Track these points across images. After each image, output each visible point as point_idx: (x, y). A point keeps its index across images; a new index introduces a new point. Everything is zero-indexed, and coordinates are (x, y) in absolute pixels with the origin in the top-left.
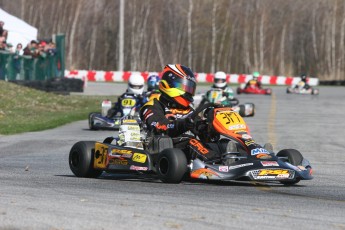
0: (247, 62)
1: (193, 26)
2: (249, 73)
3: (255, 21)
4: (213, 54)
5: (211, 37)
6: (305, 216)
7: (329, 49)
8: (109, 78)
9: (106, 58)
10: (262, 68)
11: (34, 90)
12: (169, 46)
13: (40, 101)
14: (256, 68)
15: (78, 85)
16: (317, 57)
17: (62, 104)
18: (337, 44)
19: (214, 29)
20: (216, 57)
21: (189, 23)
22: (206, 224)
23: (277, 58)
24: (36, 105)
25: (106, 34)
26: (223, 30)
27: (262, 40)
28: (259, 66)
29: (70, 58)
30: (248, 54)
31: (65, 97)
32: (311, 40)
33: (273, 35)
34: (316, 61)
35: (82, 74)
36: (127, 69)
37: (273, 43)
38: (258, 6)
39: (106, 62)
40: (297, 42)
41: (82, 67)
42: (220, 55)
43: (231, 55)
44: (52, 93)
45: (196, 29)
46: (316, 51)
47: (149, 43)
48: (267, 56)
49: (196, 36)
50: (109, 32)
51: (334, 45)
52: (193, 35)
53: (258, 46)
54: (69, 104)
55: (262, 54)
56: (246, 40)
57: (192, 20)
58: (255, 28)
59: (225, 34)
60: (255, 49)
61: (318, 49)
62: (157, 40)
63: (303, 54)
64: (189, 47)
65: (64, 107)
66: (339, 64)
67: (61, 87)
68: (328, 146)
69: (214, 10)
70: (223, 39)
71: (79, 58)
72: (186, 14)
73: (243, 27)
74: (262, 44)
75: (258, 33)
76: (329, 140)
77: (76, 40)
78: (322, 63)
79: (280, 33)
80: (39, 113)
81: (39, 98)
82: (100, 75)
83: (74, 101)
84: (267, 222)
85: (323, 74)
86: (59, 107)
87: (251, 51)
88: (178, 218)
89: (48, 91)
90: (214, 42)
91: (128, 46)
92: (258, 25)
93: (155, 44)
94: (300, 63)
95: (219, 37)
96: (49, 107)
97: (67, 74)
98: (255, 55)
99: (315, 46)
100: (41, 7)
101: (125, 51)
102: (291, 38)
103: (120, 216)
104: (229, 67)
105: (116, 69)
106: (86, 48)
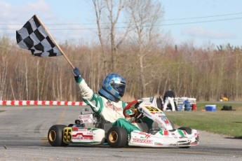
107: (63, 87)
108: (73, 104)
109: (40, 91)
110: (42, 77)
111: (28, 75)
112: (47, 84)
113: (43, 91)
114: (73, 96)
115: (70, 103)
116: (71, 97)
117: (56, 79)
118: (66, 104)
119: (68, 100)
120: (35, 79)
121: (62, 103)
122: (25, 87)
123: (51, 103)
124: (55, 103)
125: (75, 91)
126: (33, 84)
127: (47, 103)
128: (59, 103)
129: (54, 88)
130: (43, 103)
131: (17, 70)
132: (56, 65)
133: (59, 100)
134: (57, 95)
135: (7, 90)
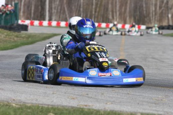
0: (110, 17)
2: (111, 23)
4: (93, 13)
5: (92, 4)
6: (138, 94)
7: (151, 11)
8: (41, 24)
9: (39, 14)
10: (118, 20)
11: (3, 30)
12: (71, 9)
13: (6, 35)
14: (115, 20)
15: (25, 28)
16: (145, 15)
17: (17, 37)
18: (156, 9)
20: (95, 14)
22: (89, 97)
23: (126, 15)
24: (4, 37)
25: (40, 2)
26: (98, 1)
27: (118, 6)
29: (21, 14)
30: (111, 13)
31: (18, 34)
32: (142, 6)
33: (123, 4)
34: (145, 17)
35: (27, 22)
36: (50, 20)
37: (123, 8)
39: (39, 16)
40: (136, 7)
41: (27, 19)
42: (97, 14)
43: (102, 13)
44: (12, 32)
46: (145, 12)
47: (61, 7)
48: (120, 14)
49: (85, 4)
51: (154, 9)
52: (83, 3)
53: (116, 9)
54: (21, 37)
55: (118, 13)
56: (110, 6)
59: (99, 3)
60: (114, 10)
61: (146, 11)
62: (65, 6)
63: (138, 13)
64: (81, 9)
65: (18, 39)
66: (156, 19)
67: (16, 28)
68: (150, 59)
70: (98, 6)
71: (26, 14)
74: (118, 8)
75: (116, 3)
76: (151, 57)
77: (24, 5)
78: (148, 18)
79: (127, 3)
80: (6, 41)
81: (5, 34)
82: (36, 23)
83: (23, 36)
84: (119, 97)
85: (148, 23)
86: (16, 39)
87: (113, 12)
88: (74, 95)
89: (10, 30)
90: (94, 7)
91: (50, 8)
93: (64, 8)
94: (137, 18)
95: (97, 4)
96: (11, 38)
97: (20, 22)
98: (115, 14)
99: (144, 9)
101: (49, 11)
102: (133, 5)
103: (45, 93)
104: (101, 19)
105: (44, 20)
106: (30, 9)
107: (121, 7)
109: (95, 12)
112: (103, 3)
113: (98, 12)
114: (130, 17)
116: (128, 18)
118: (123, 27)
119: (125, 23)
122: (80, 7)
123: (107, 26)
124: (111, 25)
127: (104, 25)
129: (110, 9)
130: (99, 25)
134: (113, 17)
135: (61, 10)
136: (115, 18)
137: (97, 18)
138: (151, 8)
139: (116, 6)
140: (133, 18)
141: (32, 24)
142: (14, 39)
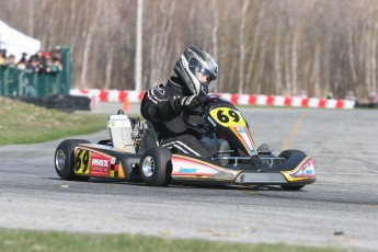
0: (279, 84)
1: (219, 45)
2: (280, 94)
3: (287, 39)
4: (241, 75)
5: (238, 56)
8: (122, 97)
10: (295, 90)
11: (32, 105)
13: (38, 117)
14: (289, 90)
15: (84, 103)
16: (355, 78)
17: (61, 120)
19: (242, 47)
20: (245, 79)
21: (215, 39)
23: (312, 80)
24: (32, 120)
25: (123, 53)
26: (252, 49)
27: (295, 60)
28: (292, 88)
30: (279, 75)
32: (348, 61)
34: (355, 84)
35: (93, 94)
37: (308, 65)
38: (291, 22)
42: (249, 76)
43: (261, 75)
45: (223, 48)
46: (354, 73)
48: (300, 77)
49: (223, 55)
50: (126, 50)
52: (219, 54)
53: (290, 66)
54: (70, 121)
55: (295, 76)
56: (277, 57)
57: (218, 37)
58: (287, 47)
59: (254, 53)
60: (287, 69)
61: (357, 71)
67: (65, 105)
68: (345, 160)
69: (242, 26)
70: (253, 58)
72: (211, 31)
73: (274, 45)
74: (294, 64)
75: (290, 51)
76: (349, 156)
78: (361, 86)
80: (34, 128)
81: (36, 114)
82: (113, 95)
83: (76, 118)
86: (57, 123)
87: (283, 72)
90: (242, 62)
92: (291, 43)
94: (336, 85)
95: (248, 55)
96: (46, 123)
97: (74, 92)
98: (288, 77)
99: (353, 68)
100: (51, 22)
101: (143, 71)
102: (327, 58)
107: (301, 62)
108: (322, 104)
109: (246, 72)
110: (251, 39)
111: (220, 34)
112: (263, 55)
113: (253, 73)
114: (322, 85)
115: (314, 102)
116: (317, 87)
117: (283, 46)
118: (305, 103)
119: (311, 95)
120: (234, 45)
121: (297, 102)
123: (270, 101)
124: (279, 101)
125: (327, 74)
126: (230, 57)
127: (262, 100)
128: (288, 102)
129: (277, 67)
130: (252, 100)
131: (195, 22)
132: (285, 13)
133: (288, 95)
134: (284, 83)
136: (289, 85)
137: (250, 85)
138: (368, 66)
139: (290, 60)
140: (327, 86)
141: (104, 97)
142: (52, 124)
